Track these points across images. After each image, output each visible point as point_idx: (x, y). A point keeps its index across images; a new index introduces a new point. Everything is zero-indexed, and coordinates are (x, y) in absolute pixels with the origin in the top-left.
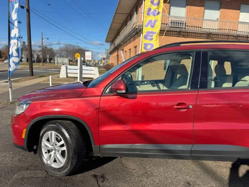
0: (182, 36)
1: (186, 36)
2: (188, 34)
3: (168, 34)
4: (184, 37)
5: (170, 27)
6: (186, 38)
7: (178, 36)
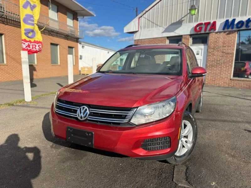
2: (8, 20)
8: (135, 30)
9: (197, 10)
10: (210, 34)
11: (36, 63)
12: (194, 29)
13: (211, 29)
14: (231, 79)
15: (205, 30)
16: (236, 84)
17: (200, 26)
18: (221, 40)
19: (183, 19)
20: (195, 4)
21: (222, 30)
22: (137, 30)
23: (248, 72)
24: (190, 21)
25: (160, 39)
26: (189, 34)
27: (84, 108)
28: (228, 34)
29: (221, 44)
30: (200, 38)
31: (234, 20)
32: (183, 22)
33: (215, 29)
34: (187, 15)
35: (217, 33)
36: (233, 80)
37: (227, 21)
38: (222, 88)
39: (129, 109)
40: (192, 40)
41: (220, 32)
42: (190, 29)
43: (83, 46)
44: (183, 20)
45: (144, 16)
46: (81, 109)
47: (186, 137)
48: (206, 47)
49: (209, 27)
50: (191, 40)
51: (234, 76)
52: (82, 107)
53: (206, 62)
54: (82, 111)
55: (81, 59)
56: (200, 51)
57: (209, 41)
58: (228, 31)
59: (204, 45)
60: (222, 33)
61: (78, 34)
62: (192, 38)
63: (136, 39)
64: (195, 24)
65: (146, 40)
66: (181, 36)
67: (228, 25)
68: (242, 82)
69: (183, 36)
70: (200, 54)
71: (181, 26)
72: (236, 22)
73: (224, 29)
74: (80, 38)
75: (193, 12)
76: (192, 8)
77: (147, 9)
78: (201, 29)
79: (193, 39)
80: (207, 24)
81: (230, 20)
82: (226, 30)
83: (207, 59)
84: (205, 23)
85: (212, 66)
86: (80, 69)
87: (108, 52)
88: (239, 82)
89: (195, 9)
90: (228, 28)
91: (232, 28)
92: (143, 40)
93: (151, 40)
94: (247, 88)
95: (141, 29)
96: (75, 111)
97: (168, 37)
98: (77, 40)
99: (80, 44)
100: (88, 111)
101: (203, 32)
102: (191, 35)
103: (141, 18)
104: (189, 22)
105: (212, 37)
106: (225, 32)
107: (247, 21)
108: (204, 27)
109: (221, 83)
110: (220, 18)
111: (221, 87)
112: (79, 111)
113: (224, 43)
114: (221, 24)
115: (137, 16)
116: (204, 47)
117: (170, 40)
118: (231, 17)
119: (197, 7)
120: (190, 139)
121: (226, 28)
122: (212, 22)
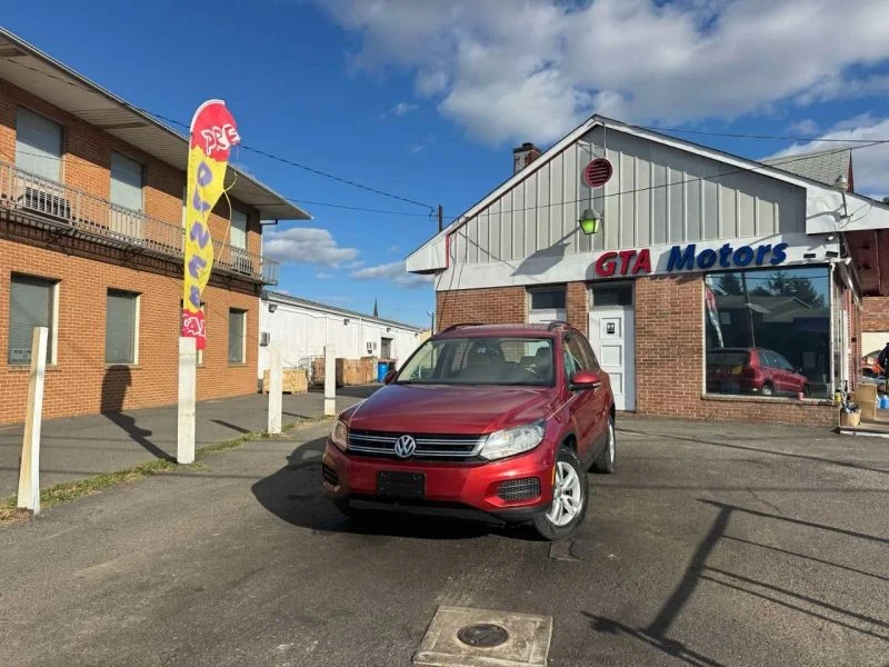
0: (58, 247)
1: (70, 250)
2: (76, 242)
3: (14, 233)
4: (64, 252)
5: (25, 209)
6: (69, 255)
7: (47, 248)
8: (436, 266)
9: (598, 222)
10: (639, 282)
11: (136, 361)
12: (594, 268)
13: (637, 270)
14: (702, 399)
15: (624, 271)
16: (716, 411)
17: (611, 261)
18: (666, 297)
19: (565, 242)
20: (592, 208)
21: (666, 272)
22: (444, 266)
23: (758, 376)
24: (585, 247)
25: (509, 291)
26: (584, 279)
27: (406, 438)
28: (680, 282)
29: (666, 306)
30: (613, 290)
31: (692, 248)
32: (567, 249)
33: (648, 269)
34: (575, 232)
35: (654, 277)
36: (708, 400)
37: (675, 250)
38: (683, 423)
39: (478, 437)
40: (592, 296)
41: (662, 277)
42: (584, 268)
43: (271, 306)
44: (567, 245)
45: (463, 230)
46: (401, 442)
47: (569, 493)
48: (631, 313)
49: (633, 263)
50: (589, 296)
51: (709, 390)
52: (403, 438)
53: (635, 352)
54: (405, 444)
55: (264, 344)
56: (616, 322)
57: (637, 299)
58: (681, 274)
59: (625, 309)
60: (668, 279)
61: (261, 272)
62: (591, 291)
63: (440, 289)
64: (597, 256)
65: (468, 293)
66: (565, 284)
67: (678, 259)
68: (731, 405)
69: (570, 286)
70: (617, 330)
71: (561, 259)
72: (697, 253)
73: (670, 267)
74: (264, 284)
75: (589, 227)
76: (586, 216)
77: (470, 214)
78: (613, 267)
79: (594, 293)
80: (628, 255)
81: (683, 247)
82: (675, 271)
83: (635, 346)
84: (623, 254)
85: (651, 363)
86: (261, 376)
87: (346, 322)
88: (722, 404)
89: (595, 220)
90: (680, 268)
91: (690, 267)
92: (460, 293)
93: (483, 292)
94: (743, 421)
95: (454, 262)
96: (392, 445)
97: (528, 287)
98: (255, 288)
99: (265, 299)
100: (413, 443)
101: (618, 275)
102: (588, 283)
103: (453, 236)
104: (583, 249)
105: (643, 288)
106: (673, 277)
107: (721, 250)
108: (619, 261)
109: (680, 409)
110: (657, 241)
111: (679, 419)
112: (398, 444)
113: (673, 304)
114: (662, 256)
115: (441, 230)
116: (625, 315)
117: (534, 295)
118: (683, 239)
119: (597, 215)
120: (577, 496)
121: (675, 267)
122: (639, 251)
